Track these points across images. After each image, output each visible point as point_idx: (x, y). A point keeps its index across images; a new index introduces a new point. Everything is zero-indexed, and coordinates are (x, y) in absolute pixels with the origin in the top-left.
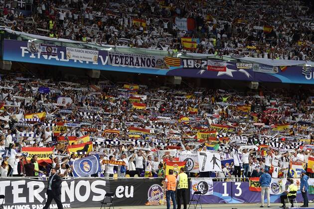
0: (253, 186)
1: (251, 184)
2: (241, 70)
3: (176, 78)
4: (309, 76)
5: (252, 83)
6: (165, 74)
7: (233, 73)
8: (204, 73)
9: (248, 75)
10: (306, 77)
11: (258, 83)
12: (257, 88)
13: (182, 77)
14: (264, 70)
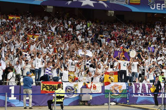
0: (45, 89)
1: (43, 88)
2: (100, 2)
3: (48, 7)
4: (153, 7)
5: (109, 11)
6: (39, 4)
7: (93, 4)
8: (71, 4)
9: (106, 5)
10: (151, 7)
11: (113, 12)
12: (113, 15)
13: (53, 6)
14: (118, 2)
